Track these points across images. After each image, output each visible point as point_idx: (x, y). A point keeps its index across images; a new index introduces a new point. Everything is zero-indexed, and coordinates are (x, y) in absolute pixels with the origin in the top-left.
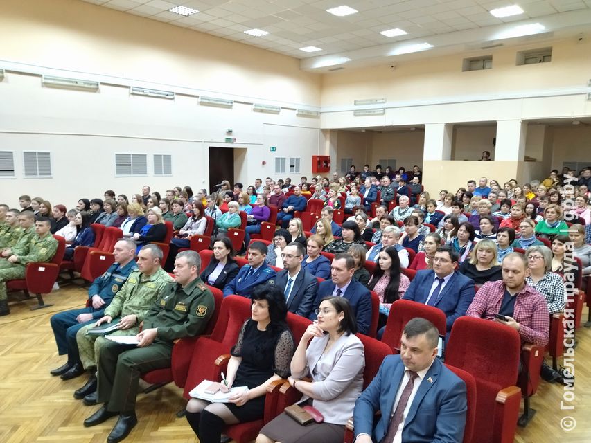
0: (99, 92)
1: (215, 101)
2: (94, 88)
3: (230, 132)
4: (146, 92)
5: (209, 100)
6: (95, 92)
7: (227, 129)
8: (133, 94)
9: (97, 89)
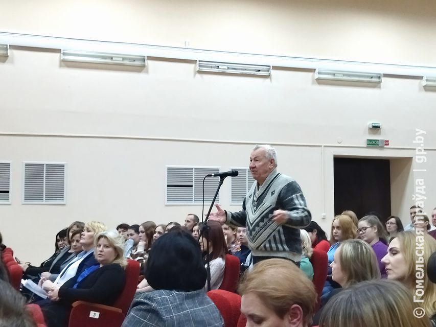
0: (147, 72)
1: (344, 75)
2: (138, 65)
3: (376, 128)
4: (223, 68)
5: (334, 75)
6: (140, 71)
7: (370, 123)
8: (200, 72)
9: (144, 66)
